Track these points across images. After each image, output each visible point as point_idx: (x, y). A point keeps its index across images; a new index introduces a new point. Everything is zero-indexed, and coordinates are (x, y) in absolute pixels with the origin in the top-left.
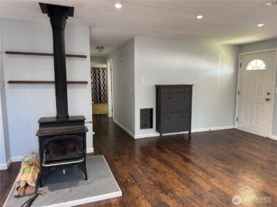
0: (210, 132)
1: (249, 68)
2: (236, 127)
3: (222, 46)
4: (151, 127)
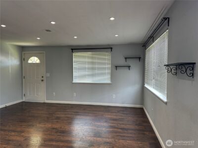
2: (24, 100)
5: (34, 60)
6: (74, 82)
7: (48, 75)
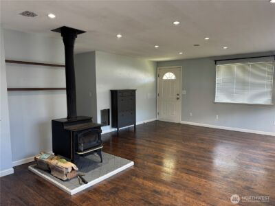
0: (144, 124)
1: (165, 78)
2: (157, 119)
3: (148, 62)
4: (109, 124)
5: (169, 76)
6: (216, 101)
7: (185, 92)
